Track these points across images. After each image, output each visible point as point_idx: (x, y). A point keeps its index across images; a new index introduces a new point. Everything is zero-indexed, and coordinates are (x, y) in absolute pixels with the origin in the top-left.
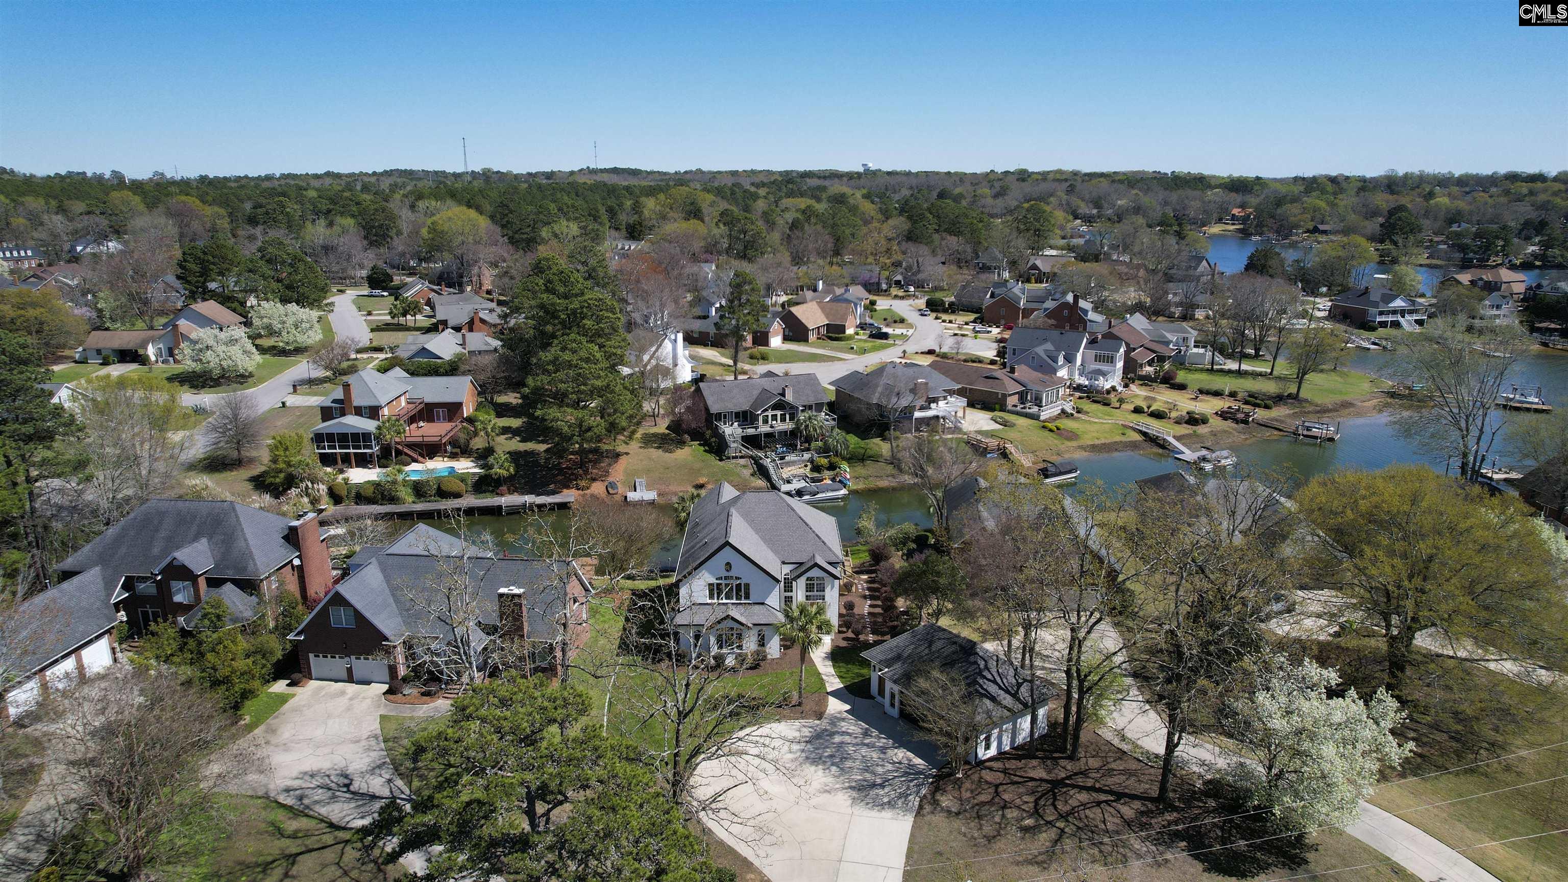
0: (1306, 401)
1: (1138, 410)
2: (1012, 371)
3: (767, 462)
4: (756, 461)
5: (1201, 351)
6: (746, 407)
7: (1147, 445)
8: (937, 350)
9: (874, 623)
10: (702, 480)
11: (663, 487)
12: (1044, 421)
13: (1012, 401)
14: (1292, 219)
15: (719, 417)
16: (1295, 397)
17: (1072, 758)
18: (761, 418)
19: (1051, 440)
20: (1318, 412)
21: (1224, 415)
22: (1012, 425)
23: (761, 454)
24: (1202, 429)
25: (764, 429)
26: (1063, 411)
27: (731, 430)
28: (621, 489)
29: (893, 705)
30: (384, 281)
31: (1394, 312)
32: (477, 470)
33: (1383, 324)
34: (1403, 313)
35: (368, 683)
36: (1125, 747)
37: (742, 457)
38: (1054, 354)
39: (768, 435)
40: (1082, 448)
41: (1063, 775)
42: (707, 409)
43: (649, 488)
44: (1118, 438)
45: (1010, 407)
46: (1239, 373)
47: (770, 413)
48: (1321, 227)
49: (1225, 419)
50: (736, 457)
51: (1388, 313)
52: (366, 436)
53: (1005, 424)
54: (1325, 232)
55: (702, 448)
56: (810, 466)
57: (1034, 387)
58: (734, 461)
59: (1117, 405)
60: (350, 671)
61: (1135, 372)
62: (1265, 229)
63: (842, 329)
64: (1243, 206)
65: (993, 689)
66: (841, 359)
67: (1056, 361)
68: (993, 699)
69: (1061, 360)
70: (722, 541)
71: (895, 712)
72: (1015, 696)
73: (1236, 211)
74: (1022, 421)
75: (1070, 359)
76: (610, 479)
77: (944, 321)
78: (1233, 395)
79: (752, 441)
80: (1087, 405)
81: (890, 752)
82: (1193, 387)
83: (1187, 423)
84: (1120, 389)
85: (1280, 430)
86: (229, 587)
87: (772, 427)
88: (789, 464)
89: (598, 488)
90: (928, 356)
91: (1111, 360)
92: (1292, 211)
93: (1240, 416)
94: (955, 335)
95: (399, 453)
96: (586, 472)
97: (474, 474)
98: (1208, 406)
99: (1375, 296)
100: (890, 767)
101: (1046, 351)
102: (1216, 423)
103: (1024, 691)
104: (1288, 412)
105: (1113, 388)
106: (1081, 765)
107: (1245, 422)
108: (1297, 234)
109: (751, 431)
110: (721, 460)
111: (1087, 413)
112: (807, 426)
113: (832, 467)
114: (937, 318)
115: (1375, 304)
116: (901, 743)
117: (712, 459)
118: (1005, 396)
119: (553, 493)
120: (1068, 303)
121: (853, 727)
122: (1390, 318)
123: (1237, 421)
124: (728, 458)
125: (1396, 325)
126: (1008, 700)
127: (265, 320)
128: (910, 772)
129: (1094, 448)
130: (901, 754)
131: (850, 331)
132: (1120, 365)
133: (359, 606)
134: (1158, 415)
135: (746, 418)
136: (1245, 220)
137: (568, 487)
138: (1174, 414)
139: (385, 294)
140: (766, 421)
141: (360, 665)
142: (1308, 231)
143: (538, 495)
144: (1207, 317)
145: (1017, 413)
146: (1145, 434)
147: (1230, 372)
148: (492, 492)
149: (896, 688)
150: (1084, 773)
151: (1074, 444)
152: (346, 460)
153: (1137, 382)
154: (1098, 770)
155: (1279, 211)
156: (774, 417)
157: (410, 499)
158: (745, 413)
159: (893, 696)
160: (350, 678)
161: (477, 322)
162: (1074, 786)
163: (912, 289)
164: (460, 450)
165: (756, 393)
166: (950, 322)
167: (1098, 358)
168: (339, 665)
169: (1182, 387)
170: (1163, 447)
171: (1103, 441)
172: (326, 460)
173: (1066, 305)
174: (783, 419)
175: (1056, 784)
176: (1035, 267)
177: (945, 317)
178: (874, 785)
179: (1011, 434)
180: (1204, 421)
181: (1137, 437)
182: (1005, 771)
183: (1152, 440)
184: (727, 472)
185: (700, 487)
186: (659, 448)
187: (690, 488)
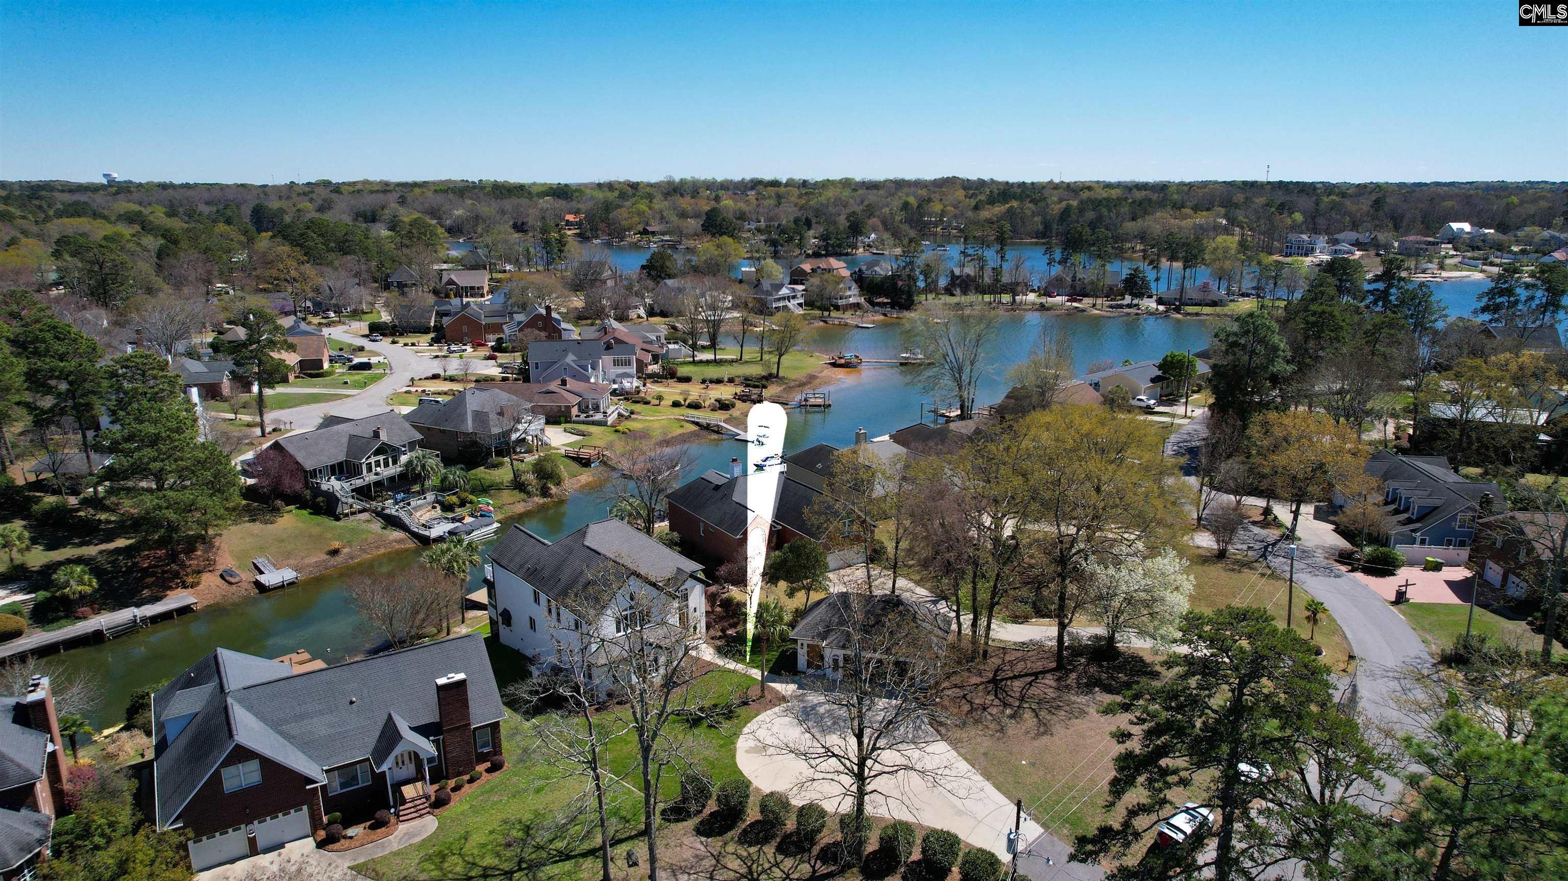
0: (786, 378)
1: (676, 404)
2: (564, 383)
3: (392, 510)
4: (379, 512)
5: (676, 346)
6: (342, 458)
7: (704, 433)
8: (442, 374)
10: (336, 544)
11: (293, 561)
12: (613, 426)
13: (575, 411)
14: (624, 223)
15: (314, 473)
16: (777, 377)
18: (364, 467)
19: (630, 441)
20: (801, 385)
21: (742, 398)
22: (590, 434)
23: (379, 504)
25: (370, 478)
26: (620, 415)
27: (333, 484)
28: (246, 576)
31: (784, 299)
32: (22, 597)
33: (777, 308)
34: (788, 298)
35: (283, 844)
37: (361, 512)
38: (583, 364)
39: (378, 484)
40: (658, 444)
42: (299, 466)
43: (277, 567)
44: (680, 431)
45: (574, 418)
46: (718, 362)
47: (373, 460)
48: (650, 229)
49: (744, 401)
50: (354, 513)
51: (779, 300)
53: (581, 434)
54: (653, 233)
55: (305, 512)
56: (439, 507)
57: (590, 396)
58: (352, 518)
59: (657, 402)
60: (251, 841)
62: (599, 232)
63: (319, 364)
64: (577, 212)
66: (348, 396)
67: (586, 371)
69: (589, 369)
72: (939, 628)
73: (570, 218)
74: (595, 429)
75: (594, 367)
76: (221, 567)
77: (406, 345)
78: (731, 380)
79: (363, 493)
80: (637, 407)
82: (696, 378)
83: (720, 409)
84: (642, 387)
85: (787, 404)
87: (377, 474)
88: (416, 509)
89: (210, 581)
90: (436, 381)
91: (627, 365)
92: (622, 215)
93: (753, 397)
94: (437, 357)
96: (183, 565)
97: (24, 602)
99: (766, 286)
101: (574, 361)
102: (739, 404)
104: (780, 388)
105: (638, 388)
108: (629, 236)
109: (358, 483)
110: (338, 519)
111: (639, 413)
112: (419, 472)
113: (463, 504)
114: (394, 342)
115: (770, 293)
116: (869, 695)
117: (324, 521)
118: (568, 408)
119: (155, 599)
120: (541, 315)
121: (819, 697)
122: (781, 304)
123: (753, 401)
124: (346, 515)
125: (785, 308)
128: (901, 712)
129: (668, 442)
131: (326, 365)
132: (635, 366)
133: (268, 753)
134: (695, 406)
135: (346, 470)
136: (579, 225)
137: (170, 588)
138: (707, 404)
140: (370, 469)
141: (265, 829)
142: (640, 233)
145: (583, 423)
146: (697, 424)
147: (708, 362)
149: (841, 654)
151: (650, 441)
153: (651, 379)
155: (611, 216)
156: (378, 464)
158: (340, 464)
160: (254, 850)
162: (1005, 680)
163: (332, 314)
165: (345, 440)
166: (413, 345)
167: (616, 363)
168: (235, 839)
169: (687, 380)
170: (718, 432)
174: (386, 465)
175: (994, 682)
177: (402, 340)
180: (733, 405)
181: (694, 428)
183: (707, 428)
184: (354, 531)
185: (335, 552)
186: (254, 521)
187: (324, 557)
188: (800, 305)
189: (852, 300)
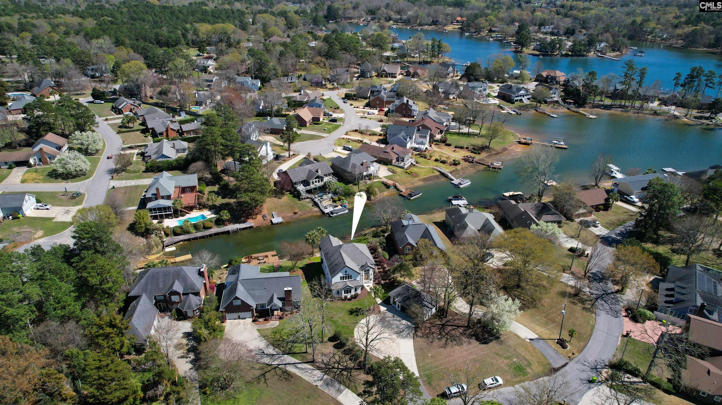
0: (491, 148)
1: (436, 160)
2: (393, 149)
3: (316, 200)
4: (313, 200)
5: (455, 124)
6: (305, 179)
7: (441, 176)
8: (360, 128)
9: (381, 275)
10: (296, 211)
11: (283, 214)
12: (406, 169)
13: (394, 161)
14: (481, 25)
15: (296, 183)
16: (487, 147)
17: (446, 317)
18: (311, 183)
19: (410, 178)
20: (496, 154)
21: (466, 160)
22: (396, 173)
23: (313, 197)
24: (459, 167)
25: (313, 187)
26: (412, 164)
27: (301, 188)
28: (269, 217)
29: (398, 307)
30: (101, 96)
31: (521, 96)
32: (213, 216)
33: (517, 101)
34: (523, 96)
35: (245, 319)
36: (457, 312)
37: (307, 199)
38: (406, 137)
39: (315, 189)
40: (420, 180)
41: (444, 322)
42: (291, 180)
43: (278, 216)
44: (432, 175)
45: (393, 164)
46: (468, 135)
47: (314, 180)
49: (466, 161)
50: (305, 199)
51: (518, 96)
52: (169, 208)
53: (393, 172)
54: (494, 32)
55: (291, 196)
56: (331, 201)
57: (401, 155)
58: (304, 200)
59: (429, 157)
60: (239, 316)
61: (433, 139)
62: (470, 28)
63: (318, 119)
64: (461, 16)
65: (426, 303)
66: (323, 137)
67: (406, 140)
68: (427, 306)
69: (408, 139)
70: (343, 265)
71: (399, 309)
72: (431, 304)
73: (458, 18)
74: (399, 170)
75: (411, 138)
76: (263, 213)
77: (355, 107)
78: (467, 148)
79: (308, 192)
81: (402, 321)
82: (454, 144)
83: (453, 165)
84: (429, 148)
85: (484, 165)
86: (191, 295)
87: (315, 185)
88: (324, 200)
89: (259, 217)
90: (356, 133)
91: (425, 137)
92: (482, 21)
93: (471, 159)
94: (363, 116)
95: (181, 211)
96: (253, 211)
97: (214, 218)
98: (459, 155)
99: (514, 90)
100: (403, 326)
101: (403, 136)
102: (463, 163)
103: (433, 303)
104: (486, 155)
105: (426, 148)
106: (448, 319)
107: (472, 162)
108: (483, 32)
109: (308, 188)
110: (300, 200)
111: (419, 163)
112: (329, 186)
113: (339, 200)
114: (351, 105)
115: (514, 93)
116: (404, 318)
117: (296, 200)
118: (392, 160)
119: (244, 222)
120: (404, 103)
121: (390, 314)
122: (519, 98)
123: (469, 162)
124: (302, 199)
125: (521, 100)
126: (430, 306)
127: (79, 141)
128: (408, 327)
129: (424, 180)
130: (404, 322)
131: (321, 120)
132: (428, 138)
133: (243, 299)
134: (444, 162)
135: (306, 183)
136: (462, 23)
137: (248, 219)
138: (449, 161)
139: (103, 102)
140: (313, 184)
141: (242, 314)
142: (488, 30)
143: (240, 223)
144: (454, 98)
145: (396, 166)
146: (440, 172)
147: (465, 134)
148: (222, 224)
149: (400, 304)
150: (449, 321)
151: (417, 179)
152: (162, 217)
153: (435, 143)
154: (452, 319)
155: (476, 21)
156: (316, 182)
157: (194, 231)
158: (304, 181)
159: (399, 306)
160: (239, 318)
161: (169, 129)
162: (447, 325)
163: (336, 83)
164: (202, 206)
165: (307, 172)
166: (358, 107)
167: (421, 137)
168: (235, 315)
169: (450, 145)
170: (447, 178)
171: (427, 176)
172: (155, 217)
173: (404, 104)
174: (319, 182)
175: (443, 325)
176: (384, 71)
177: (354, 104)
178: (401, 332)
179: (397, 178)
180: (459, 164)
181: (438, 173)
182: (431, 323)
183: (443, 174)
184: (303, 206)
185: (295, 213)
186: (275, 197)
187: (292, 214)
188: (528, 99)
189: (555, 99)
